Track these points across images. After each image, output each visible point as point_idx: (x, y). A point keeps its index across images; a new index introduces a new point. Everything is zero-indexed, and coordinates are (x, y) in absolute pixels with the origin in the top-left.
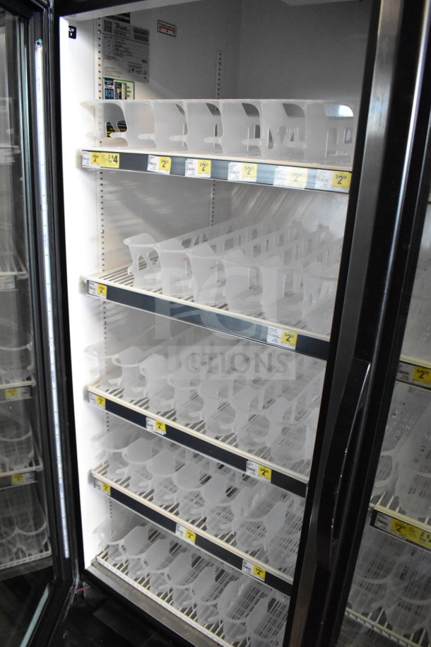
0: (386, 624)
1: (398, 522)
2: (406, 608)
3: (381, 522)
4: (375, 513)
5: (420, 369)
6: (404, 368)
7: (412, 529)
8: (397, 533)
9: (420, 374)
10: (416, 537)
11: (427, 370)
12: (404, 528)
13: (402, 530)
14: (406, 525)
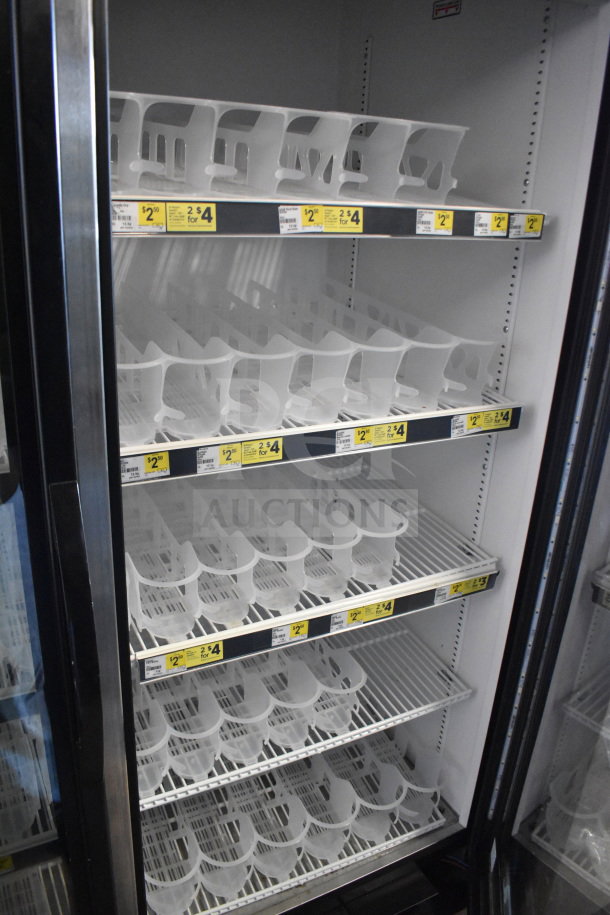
0: (184, 782)
1: (170, 655)
2: (194, 748)
3: (152, 669)
4: (142, 663)
5: (151, 456)
6: (130, 463)
7: (189, 652)
8: (176, 669)
9: (152, 463)
10: (195, 658)
11: (160, 454)
12: (181, 657)
13: (180, 662)
14: (181, 653)
